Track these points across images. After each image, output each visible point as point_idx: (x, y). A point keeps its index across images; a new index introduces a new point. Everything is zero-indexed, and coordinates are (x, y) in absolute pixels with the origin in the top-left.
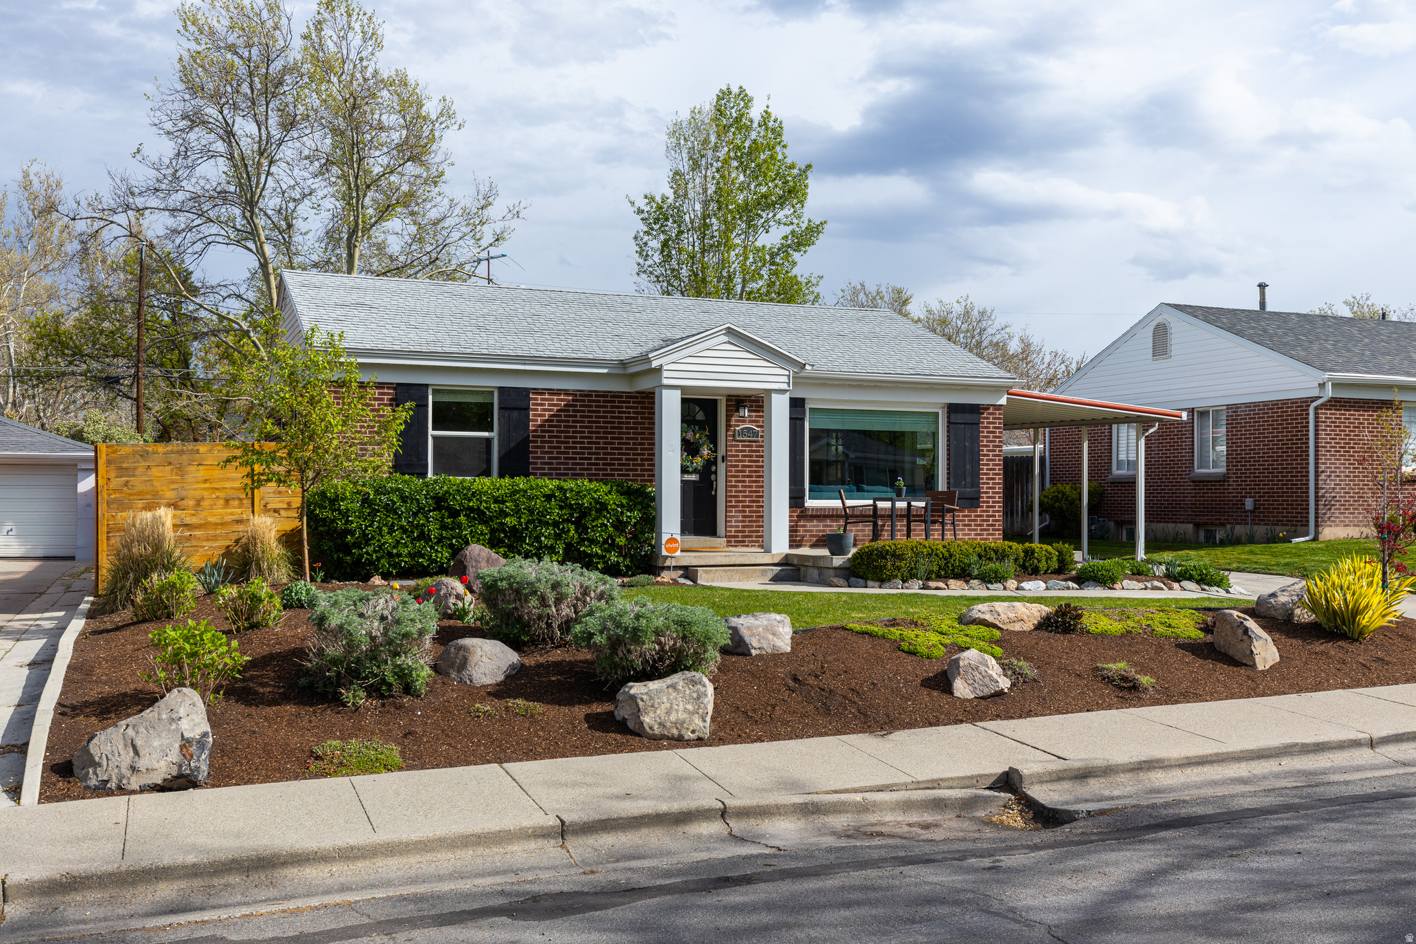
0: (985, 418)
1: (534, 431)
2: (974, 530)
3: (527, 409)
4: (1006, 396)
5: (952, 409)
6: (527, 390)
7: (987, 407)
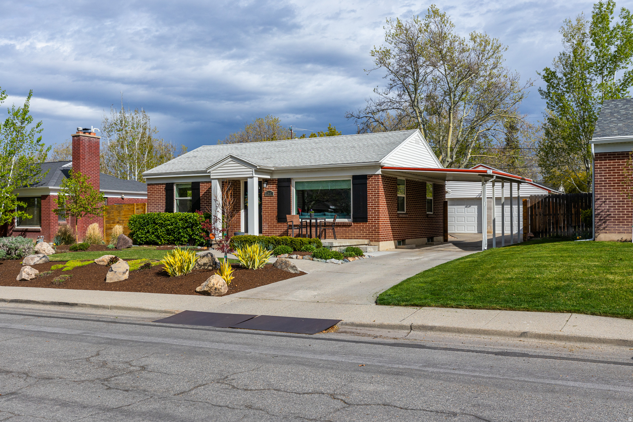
0: (370, 181)
1: (202, 196)
2: (365, 232)
3: (199, 189)
4: (380, 170)
5: (355, 177)
6: (199, 183)
7: (371, 176)
